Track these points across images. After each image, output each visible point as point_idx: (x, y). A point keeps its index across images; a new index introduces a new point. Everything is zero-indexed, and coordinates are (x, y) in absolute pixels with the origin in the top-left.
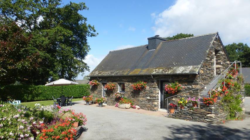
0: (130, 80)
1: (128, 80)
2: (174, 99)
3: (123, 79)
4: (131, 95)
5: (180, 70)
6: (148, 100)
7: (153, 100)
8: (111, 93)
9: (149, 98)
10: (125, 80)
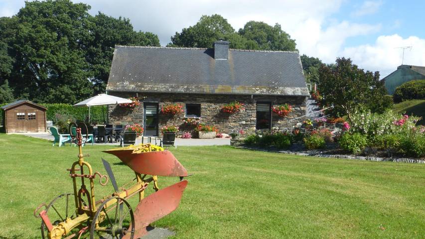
0: (212, 100)
1: (209, 100)
2: (279, 122)
3: (198, 99)
4: (212, 120)
5: (289, 91)
6: (243, 125)
7: (251, 124)
8: (170, 118)
9: (244, 122)
10: (202, 100)
